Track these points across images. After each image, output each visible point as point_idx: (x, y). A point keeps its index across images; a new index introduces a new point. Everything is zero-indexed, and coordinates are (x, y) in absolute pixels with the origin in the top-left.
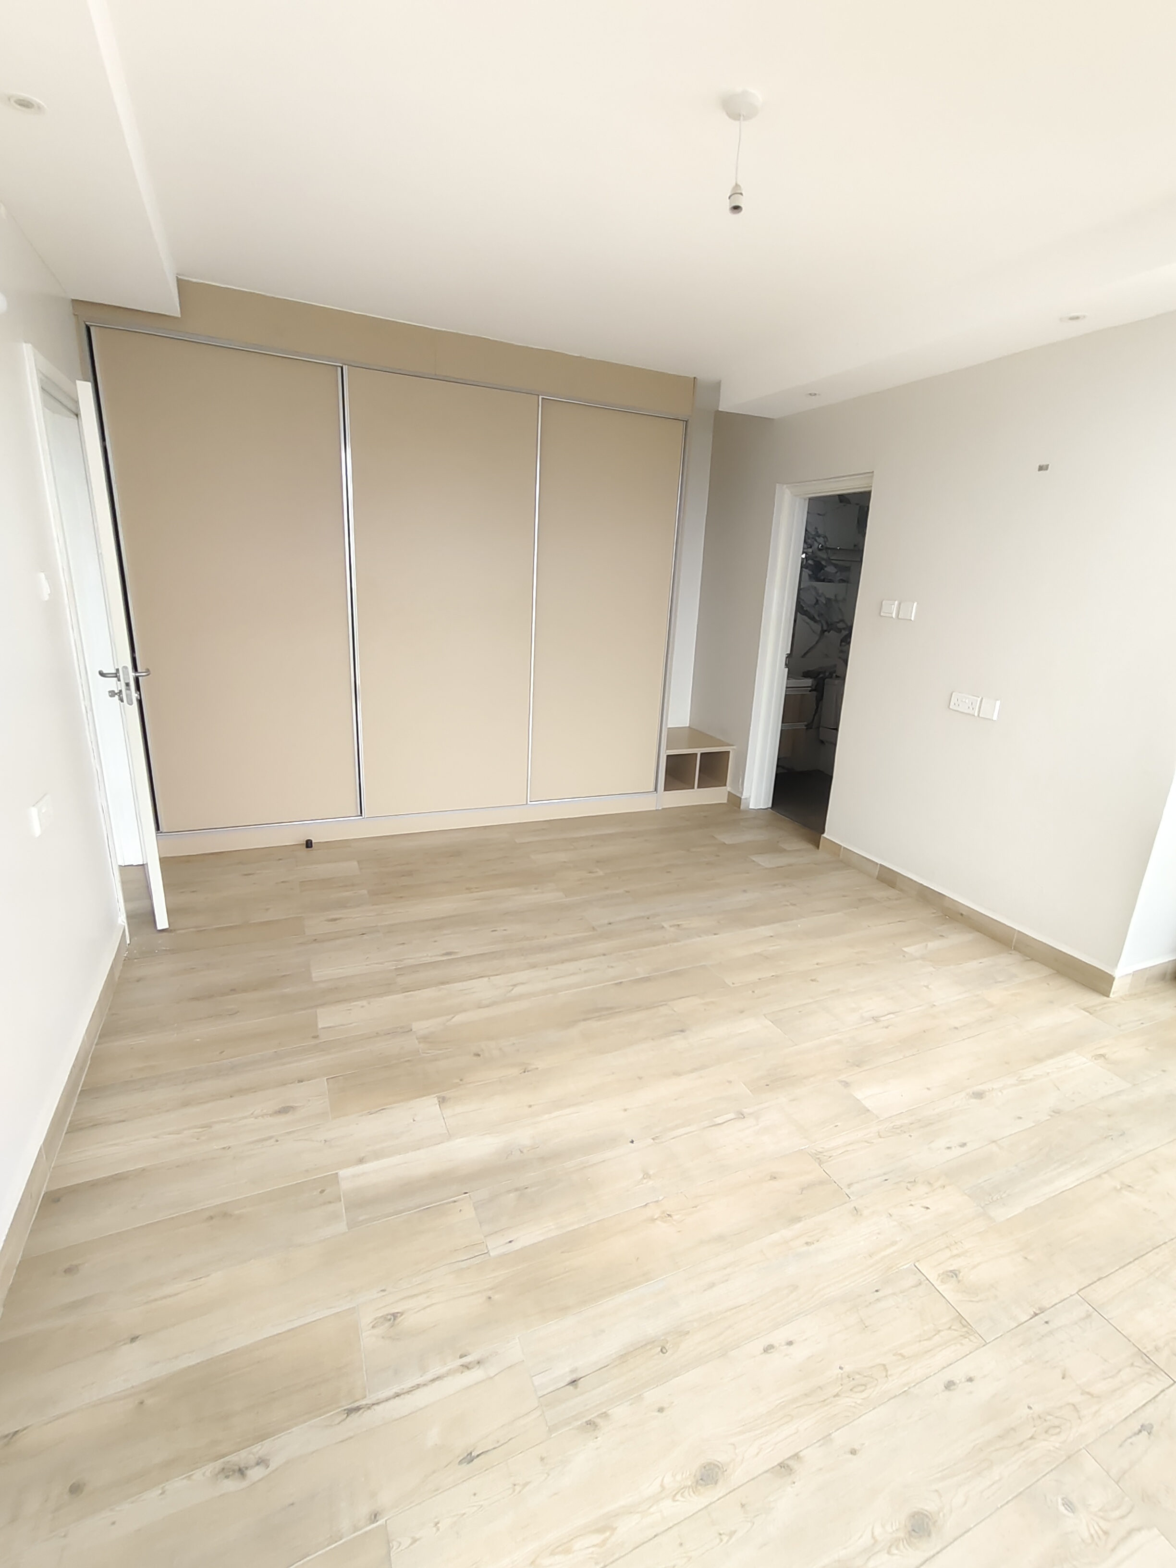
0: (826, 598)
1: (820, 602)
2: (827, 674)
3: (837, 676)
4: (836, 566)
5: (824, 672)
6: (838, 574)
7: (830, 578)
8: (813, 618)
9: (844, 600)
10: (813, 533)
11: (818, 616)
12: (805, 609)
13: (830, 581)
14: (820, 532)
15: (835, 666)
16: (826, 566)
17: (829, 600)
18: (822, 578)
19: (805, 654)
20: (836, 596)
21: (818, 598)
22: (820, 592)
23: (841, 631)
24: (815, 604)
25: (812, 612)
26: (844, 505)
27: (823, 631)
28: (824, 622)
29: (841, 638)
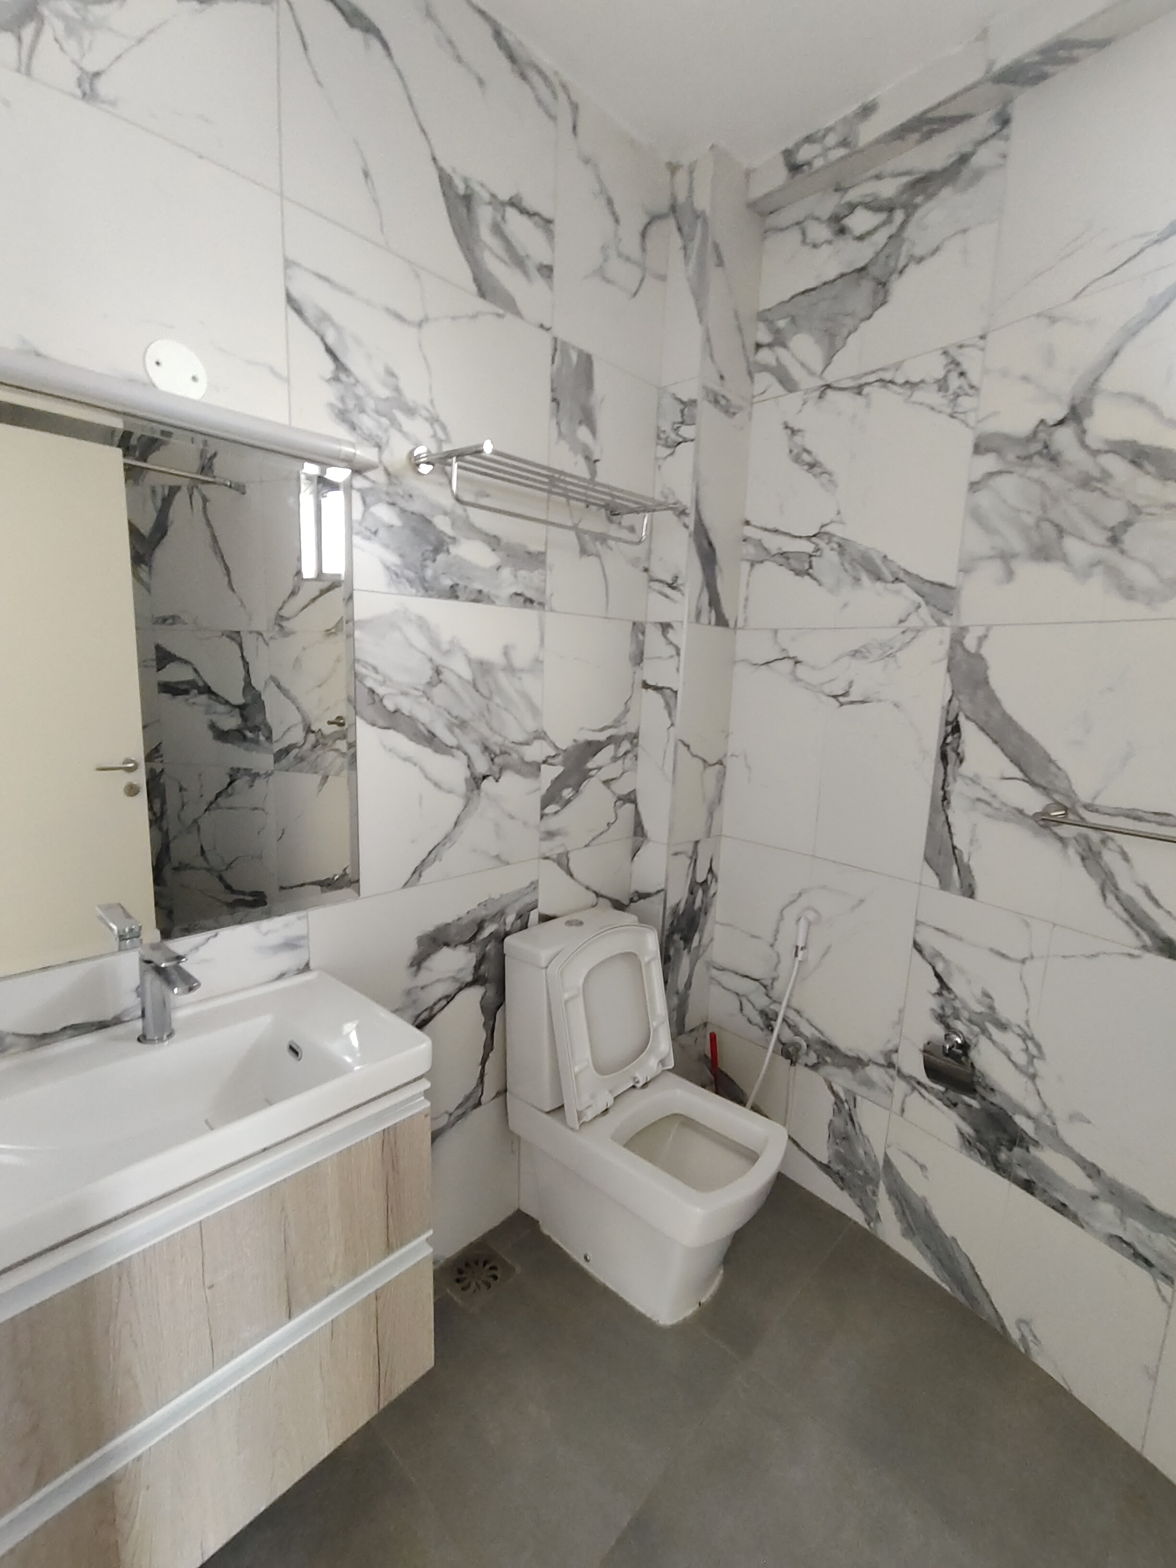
0: (470, 661)
1: (446, 675)
2: (510, 918)
3: (545, 919)
4: (494, 542)
5: (502, 913)
6: (506, 572)
7: (477, 586)
8: (430, 739)
9: (538, 662)
10: (384, 392)
11: (450, 728)
12: (390, 705)
13: (479, 597)
14: (414, 393)
15: (534, 886)
16: (454, 539)
17: (483, 667)
18: (447, 582)
19: (418, 871)
20: (506, 653)
21: (439, 660)
22: (445, 637)
23: (539, 769)
24: (431, 684)
25: (423, 714)
26: (499, 316)
27: (476, 781)
28: (475, 751)
29: (543, 791)
